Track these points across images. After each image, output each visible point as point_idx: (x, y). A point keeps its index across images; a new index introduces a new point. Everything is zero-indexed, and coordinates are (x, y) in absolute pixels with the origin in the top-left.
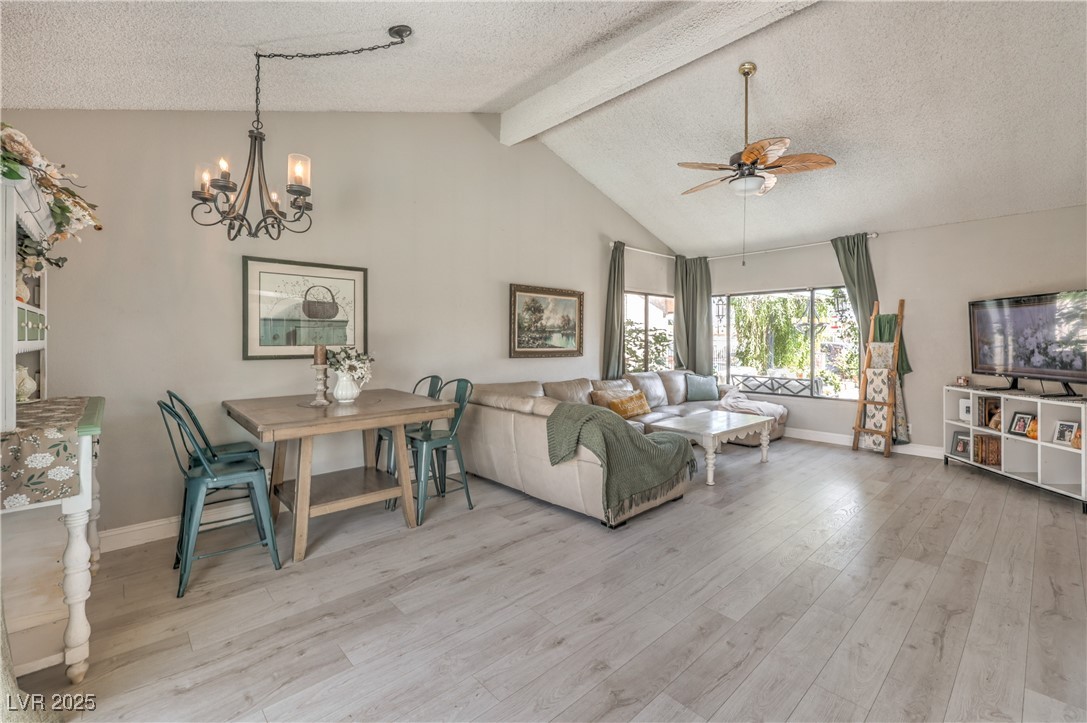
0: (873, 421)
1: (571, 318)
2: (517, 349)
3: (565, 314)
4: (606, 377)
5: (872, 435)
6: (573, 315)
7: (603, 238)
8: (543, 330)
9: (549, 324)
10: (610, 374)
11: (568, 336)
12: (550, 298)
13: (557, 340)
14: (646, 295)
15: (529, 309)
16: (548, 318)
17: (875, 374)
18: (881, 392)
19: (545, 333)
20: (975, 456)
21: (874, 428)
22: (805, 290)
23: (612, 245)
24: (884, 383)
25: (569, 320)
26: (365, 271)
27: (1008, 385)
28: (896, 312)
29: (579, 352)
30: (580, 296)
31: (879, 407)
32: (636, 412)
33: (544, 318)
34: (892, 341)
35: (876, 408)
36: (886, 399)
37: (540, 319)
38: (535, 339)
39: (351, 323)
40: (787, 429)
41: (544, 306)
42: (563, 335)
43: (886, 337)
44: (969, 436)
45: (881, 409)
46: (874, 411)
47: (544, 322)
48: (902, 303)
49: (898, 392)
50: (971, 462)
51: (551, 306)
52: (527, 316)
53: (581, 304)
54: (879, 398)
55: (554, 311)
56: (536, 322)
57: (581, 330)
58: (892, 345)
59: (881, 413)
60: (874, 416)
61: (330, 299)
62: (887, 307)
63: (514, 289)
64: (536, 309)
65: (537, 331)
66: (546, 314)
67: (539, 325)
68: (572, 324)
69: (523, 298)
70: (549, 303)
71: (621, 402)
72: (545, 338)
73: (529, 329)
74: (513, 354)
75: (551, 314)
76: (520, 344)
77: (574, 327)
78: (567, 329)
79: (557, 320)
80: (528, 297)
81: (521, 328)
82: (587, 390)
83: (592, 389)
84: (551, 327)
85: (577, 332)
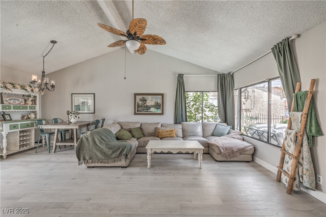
0: (287, 165)
1: (159, 102)
2: (137, 112)
3: (156, 101)
4: (176, 122)
6: (160, 101)
7: (174, 73)
8: (147, 106)
9: (149, 105)
10: (178, 121)
11: (157, 108)
12: (150, 97)
13: (153, 110)
14: (202, 92)
15: (141, 100)
16: (149, 103)
18: (291, 147)
19: (148, 108)
23: (177, 75)
24: (292, 141)
25: (158, 103)
26: (94, 94)
29: (162, 114)
30: (162, 95)
33: (147, 103)
36: (293, 152)
37: (146, 103)
38: (144, 109)
39: (91, 106)
41: (147, 99)
42: (155, 108)
45: (291, 159)
46: (288, 159)
47: (147, 104)
51: (150, 99)
52: (140, 102)
53: (163, 98)
54: (290, 151)
55: (151, 100)
56: (144, 104)
59: (291, 162)
60: (288, 163)
63: (136, 95)
64: (144, 100)
65: (144, 107)
67: (145, 105)
68: (159, 104)
69: (138, 97)
70: (149, 98)
71: (162, 132)
72: (148, 109)
73: (141, 106)
74: (135, 114)
75: (150, 101)
76: (138, 111)
77: (160, 106)
78: (157, 106)
79: (153, 103)
80: (141, 97)
81: (139, 106)
82: (155, 126)
83: (159, 126)
84: (150, 105)
85: (161, 107)
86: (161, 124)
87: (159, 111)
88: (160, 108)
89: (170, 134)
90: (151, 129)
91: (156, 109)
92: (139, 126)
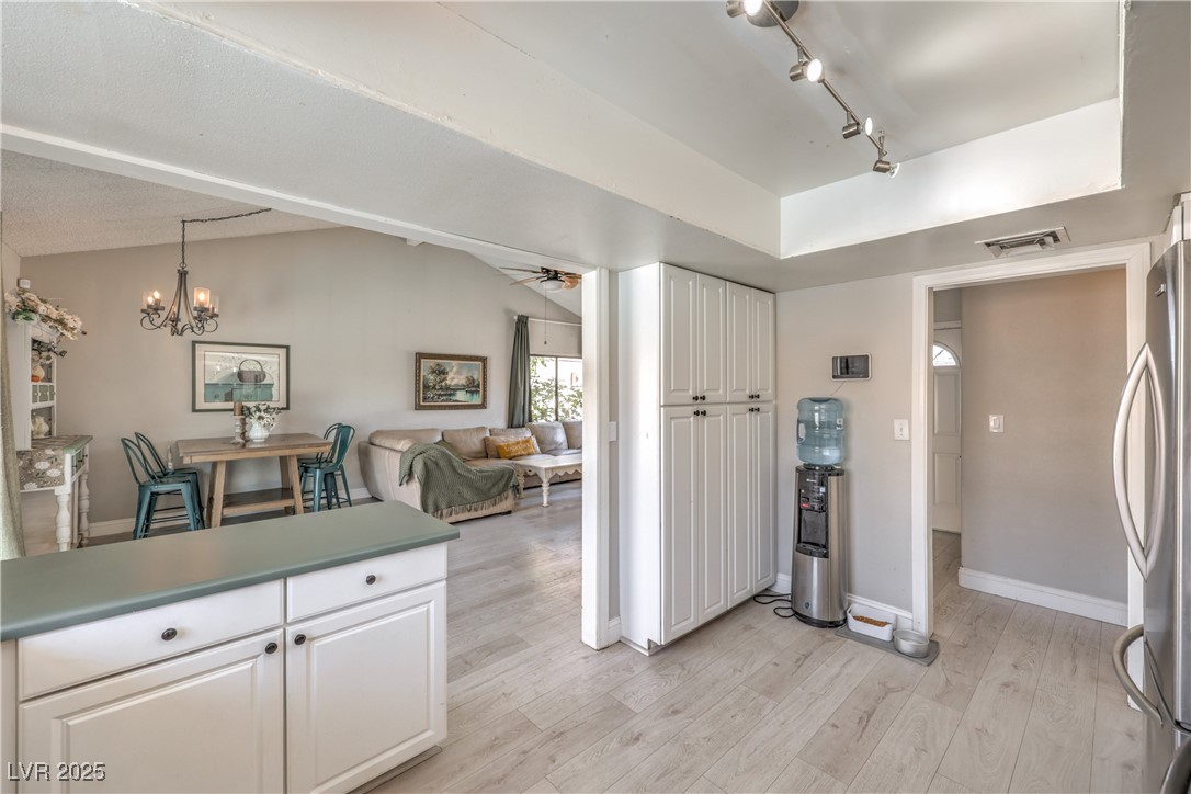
1: (476, 379)
2: (422, 403)
3: (469, 375)
4: (511, 425)
6: (477, 376)
7: (508, 312)
8: (448, 388)
9: (453, 383)
10: (515, 423)
11: (472, 392)
12: (454, 363)
13: (461, 396)
14: (557, 357)
15: (433, 372)
16: (452, 379)
19: (450, 391)
23: (516, 318)
25: (473, 381)
26: (287, 348)
29: (483, 406)
30: (484, 360)
32: (520, 453)
33: (448, 379)
37: (445, 379)
38: (440, 395)
39: (276, 386)
41: (448, 370)
42: (467, 392)
47: (448, 382)
51: (455, 369)
52: (431, 377)
53: (484, 367)
55: (458, 373)
56: (441, 381)
57: (484, 388)
61: (259, 368)
63: (420, 356)
64: (441, 372)
65: (441, 389)
66: (450, 375)
67: (443, 384)
68: (476, 384)
69: (427, 364)
70: (453, 367)
71: (508, 446)
72: (450, 395)
73: (434, 388)
74: (418, 407)
75: (456, 377)
76: (425, 399)
77: (478, 386)
78: (473, 387)
79: (461, 380)
80: (432, 363)
81: (426, 387)
82: (482, 436)
83: (488, 435)
84: (455, 385)
85: (481, 390)
86: (490, 430)
87: (477, 400)
88: (477, 392)
89: (525, 449)
90: (475, 443)
91: (469, 394)
92: (439, 438)
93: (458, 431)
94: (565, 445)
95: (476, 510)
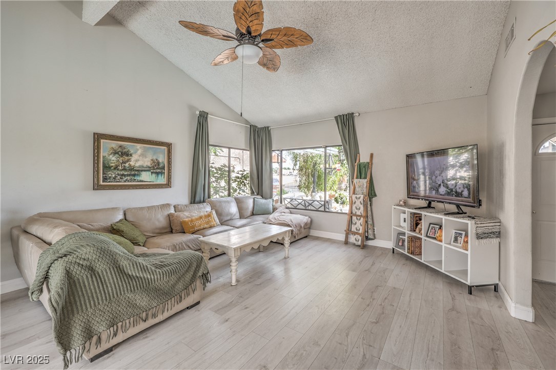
0: (356, 226)
1: (160, 161)
2: (101, 183)
3: (155, 158)
4: (193, 201)
5: (355, 235)
6: (162, 159)
7: (191, 108)
8: (132, 169)
9: (137, 165)
10: (197, 199)
11: (157, 173)
12: (139, 146)
13: (146, 177)
14: (229, 148)
15: (115, 153)
16: (137, 161)
17: (356, 198)
18: (359, 209)
19: (135, 172)
20: (408, 249)
21: (356, 231)
22: (321, 147)
23: (198, 113)
24: (361, 204)
25: (158, 163)
27: (426, 205)
28: (368, 161)
29: (168, 185)
30: (169, 146)
31: (359, 218)
32: (202, 227)
33: (132, 160)
34: (366, 178)
35: (357, 219)
36: (362, 213)
37: (129, 160)
38: (123, 175)
40: (311, 230)
41: (132, 152)
42: (152, 173)
43: (363, 176)
44: (405, 236)
45: (360, 219)
46: (356, 220)
47: (132, 163)
48: (372, 155)
49: (369, 209)
50: (406, 253)
51: (139, 152)
52: (113, 159)
53: (169, 152)
54: (358, 213)
55: (143, 155)
56: (124, 162)
57: (169, 170)
58: (366, 180)
59: (360, 222)
60: (356, 224)
62: (364, 158)
63: (98, 138)
64: (124, 154)
65: (124, 169)
66: (135, 157)
67: (127, 165)
68: (161, 165)
69: (107, 145)
70: (138, 150)
71: (192, 221)
72: (134, 175)
73: (116, 168)
74: (97, 187)
75: (140, 158)
76: (105, 179)
77: (163, 168)
78: (157, 168)
79: (147, 162)
80: (114, 144)
81: (107, 167)
82: (166, 213)
83: (172, 211)
84: (140, 167)
85: (166, 171)
86: (174, 207)
87: (162, 180)
88: (162, 173)
89: (207, 223)
90: (160, 220)
91: (154, 175)
92: (120, 216)
93: (142, 209)
94: (238, 216)
95: (154, 316)
